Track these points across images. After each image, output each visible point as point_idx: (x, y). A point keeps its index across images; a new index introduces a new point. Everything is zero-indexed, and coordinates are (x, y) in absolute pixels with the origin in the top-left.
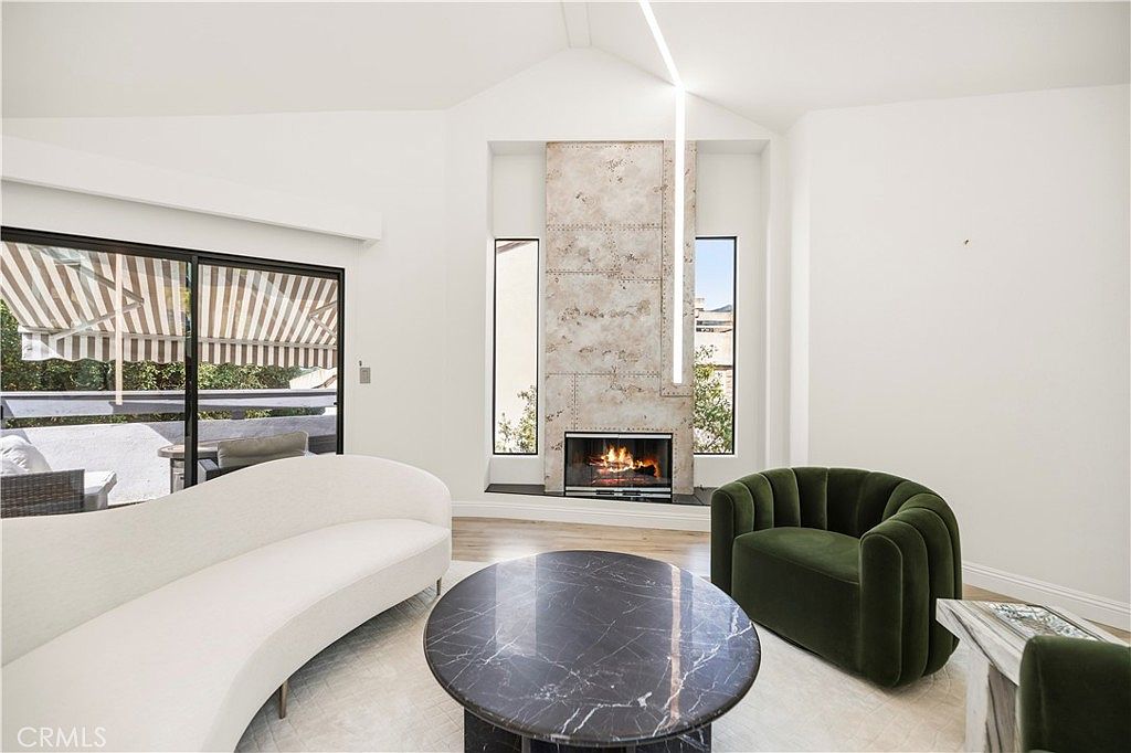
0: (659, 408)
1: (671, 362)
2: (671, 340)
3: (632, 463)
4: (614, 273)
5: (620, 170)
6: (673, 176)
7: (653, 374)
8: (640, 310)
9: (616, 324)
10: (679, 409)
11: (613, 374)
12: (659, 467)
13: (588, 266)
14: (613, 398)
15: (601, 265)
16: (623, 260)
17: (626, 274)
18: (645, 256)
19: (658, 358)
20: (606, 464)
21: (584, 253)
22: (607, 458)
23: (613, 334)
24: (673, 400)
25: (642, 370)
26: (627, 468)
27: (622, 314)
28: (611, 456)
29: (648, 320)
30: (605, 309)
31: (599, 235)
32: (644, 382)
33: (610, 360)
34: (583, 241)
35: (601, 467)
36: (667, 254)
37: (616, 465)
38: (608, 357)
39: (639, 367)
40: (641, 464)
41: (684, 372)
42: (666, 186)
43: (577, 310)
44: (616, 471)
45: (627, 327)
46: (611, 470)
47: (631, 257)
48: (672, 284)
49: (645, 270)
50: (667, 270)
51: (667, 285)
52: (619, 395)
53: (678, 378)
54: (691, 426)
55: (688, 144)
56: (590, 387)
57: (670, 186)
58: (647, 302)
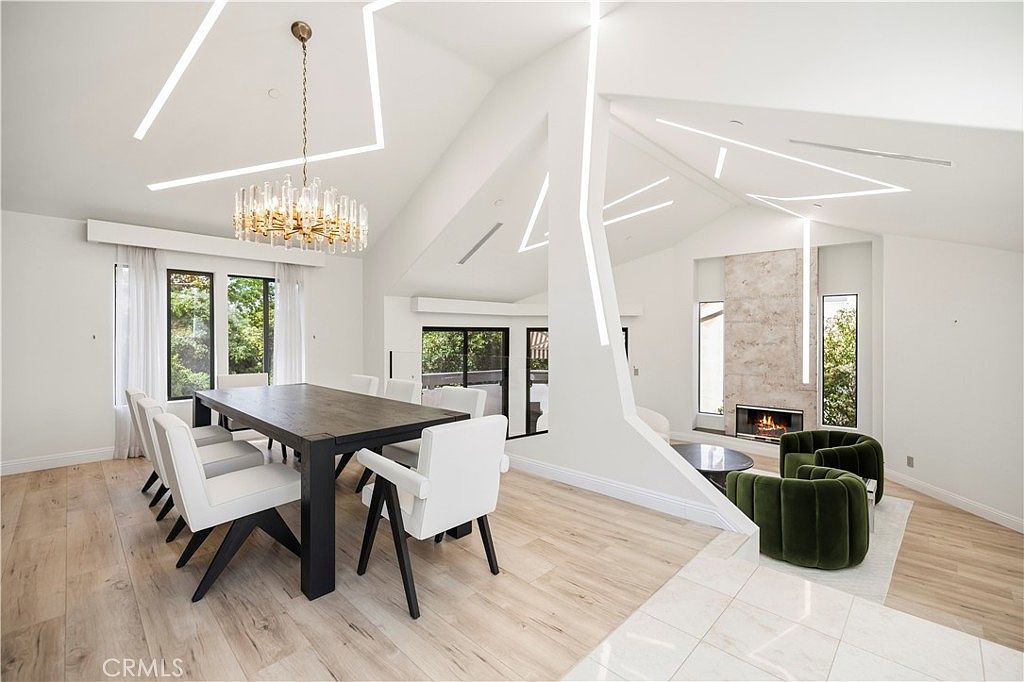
0: (794, 396)
1: (802, 371)
2: (801, 359)
3: (774, 425)
4: (765, 321)
5: (768, 267)
6: (802, 267)
7: (789, 377)
8: (781, 342)
9: (766, 349)
10: (808, 397)
11: (765, 376)
13: (749, 318)
14: (765, 389)
15: (757, 318)
16: (771, 314)
17: (773, 322)
18: (785, 312)
19: (793, 368)
20: (761, 425)
21: (747, 312)
22: (762, 421)
23: (764, 354)
24: (803, 392)
25: (783, 375)
26: (771, 428)
27: (770, 344)
28: (764, 420)
29: (786, 347)
30: (760, 341)
31: (756, 302)
32: (784, 381)
33: (763, 369)
34: (746, 305)
36: (800, 311)
37: (767, 426)
38: (761, 366)
39: (781, 373)
40: (778, 426)
41: (810, 377)
42: (797, 274)
43: (743, 341)
44: (767, 429)
45: (773, 351)
47: (775, 313)
48: (802, 328)
49: (785, 320)
50: (800, 320)
51: (798, 329)
52: (769, 388)
53: (806, 380)
54: (815, 408)
55: (812, 249)
56: (751, 382)
57: (800, 273)
58: (785, 337)
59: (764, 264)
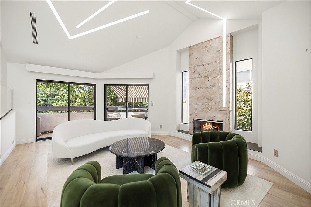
0: (219, 114)
1: (222, 100)
2: (222, 94)
3: (212, 127)
4: (206, 77)
5: (207, 49)
6: (222, 46)
7: (217, 104)
8: (213, 86)
9: (206, 91)
10: (225, 115)
11: (206, 104)
12: (219, 128)
13: (199, 76)
14: (206, 111)
15: (202, 75)
16: (208, 73)
17: (209, 77)
18: (214, 71)
19: (218, 100)
20: (205, 127)
21: (198, 73)
22: (205, 126)
23: (205, 93)
24: (223, 112)
25: (214, 103)
26: (210, 128)
27: (208, 88)
28: (206, 125)
29: (215, 89)
30: (204, 87)
31: (202, 67)
32: (214, 106)
33: (205, 100)
34: (198, 69)
35: (203, 128)
36: (221, 69)
37: (207, 127)
38: (204, 99)
39: (213, 102)
40: (214, 127)
41: (226, 103)
42: (220, 49)
43: (196, 88)
44: (208, 129)
45: (209, 91)
46: (206, 129)
47: (211, 72)
48: (222, 78)
49: (214, 75)
50: (221, 74)
51: (221, 78)
52: (207, 110)
53: (224, 105)
54: (229, 120)
55: (227, 35)
56: (200, 108)
57: (222, 49)
58: (215, 84)
59: (205, 48)
